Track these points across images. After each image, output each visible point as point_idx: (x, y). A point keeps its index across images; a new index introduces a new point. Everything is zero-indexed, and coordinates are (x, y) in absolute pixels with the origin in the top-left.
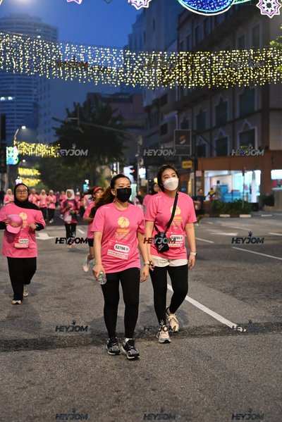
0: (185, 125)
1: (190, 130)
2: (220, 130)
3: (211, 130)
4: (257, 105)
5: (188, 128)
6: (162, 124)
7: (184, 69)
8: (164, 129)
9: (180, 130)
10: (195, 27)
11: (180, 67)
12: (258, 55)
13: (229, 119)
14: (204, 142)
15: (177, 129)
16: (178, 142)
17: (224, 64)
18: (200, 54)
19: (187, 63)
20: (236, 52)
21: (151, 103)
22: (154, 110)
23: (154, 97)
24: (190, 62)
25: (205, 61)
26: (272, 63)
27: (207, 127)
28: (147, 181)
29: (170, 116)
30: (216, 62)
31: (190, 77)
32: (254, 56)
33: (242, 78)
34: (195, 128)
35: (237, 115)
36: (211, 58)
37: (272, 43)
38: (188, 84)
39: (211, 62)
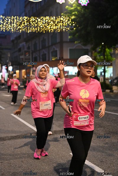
0: (29, 48)
1: (31, 50)
2: (44, 50)
3: (40, 50)
4: (58, 40)
5: (30, 49)
6: (19, 47)
7: (26, 24)
8: (20, 50)
9: (27, 50)
10: (32, 6)
11: (24, 23)
12: (57, 19)
13: (47, 45)
14: (37, 55)
15: (25, 50)
16: (25, 55)
17: (43, 22)
18: (32, 18)
19: (27, 22)
20: (47, 18)
21: (14, 39)
22: (15, 42)
23: (15, 36)
24: (28, 21)
25: (35, 21)
26: (63, 23)
27: (38, 49)
28: (13, 72)
29: (22, 44)
30: (39, 22)
31: (29, 28)
32: (55, 19)
33: (50, 28)
34: (33, 49)
35: (50, 44)
36: (37, 20)
37: (62, 14)
38: (28, 31)
39: (38, 21)
